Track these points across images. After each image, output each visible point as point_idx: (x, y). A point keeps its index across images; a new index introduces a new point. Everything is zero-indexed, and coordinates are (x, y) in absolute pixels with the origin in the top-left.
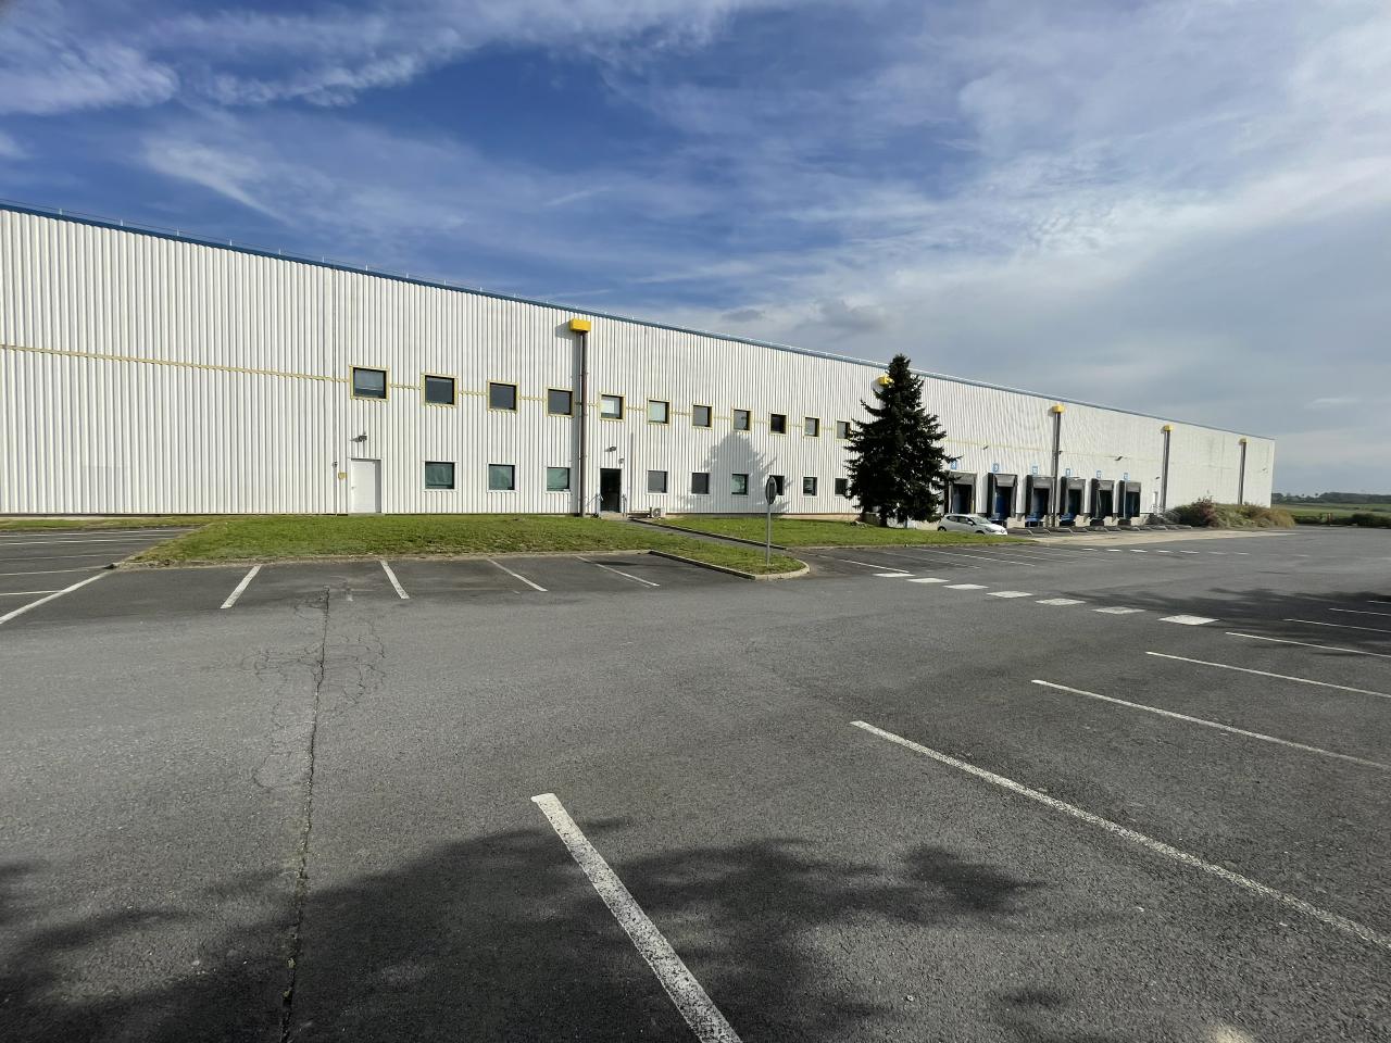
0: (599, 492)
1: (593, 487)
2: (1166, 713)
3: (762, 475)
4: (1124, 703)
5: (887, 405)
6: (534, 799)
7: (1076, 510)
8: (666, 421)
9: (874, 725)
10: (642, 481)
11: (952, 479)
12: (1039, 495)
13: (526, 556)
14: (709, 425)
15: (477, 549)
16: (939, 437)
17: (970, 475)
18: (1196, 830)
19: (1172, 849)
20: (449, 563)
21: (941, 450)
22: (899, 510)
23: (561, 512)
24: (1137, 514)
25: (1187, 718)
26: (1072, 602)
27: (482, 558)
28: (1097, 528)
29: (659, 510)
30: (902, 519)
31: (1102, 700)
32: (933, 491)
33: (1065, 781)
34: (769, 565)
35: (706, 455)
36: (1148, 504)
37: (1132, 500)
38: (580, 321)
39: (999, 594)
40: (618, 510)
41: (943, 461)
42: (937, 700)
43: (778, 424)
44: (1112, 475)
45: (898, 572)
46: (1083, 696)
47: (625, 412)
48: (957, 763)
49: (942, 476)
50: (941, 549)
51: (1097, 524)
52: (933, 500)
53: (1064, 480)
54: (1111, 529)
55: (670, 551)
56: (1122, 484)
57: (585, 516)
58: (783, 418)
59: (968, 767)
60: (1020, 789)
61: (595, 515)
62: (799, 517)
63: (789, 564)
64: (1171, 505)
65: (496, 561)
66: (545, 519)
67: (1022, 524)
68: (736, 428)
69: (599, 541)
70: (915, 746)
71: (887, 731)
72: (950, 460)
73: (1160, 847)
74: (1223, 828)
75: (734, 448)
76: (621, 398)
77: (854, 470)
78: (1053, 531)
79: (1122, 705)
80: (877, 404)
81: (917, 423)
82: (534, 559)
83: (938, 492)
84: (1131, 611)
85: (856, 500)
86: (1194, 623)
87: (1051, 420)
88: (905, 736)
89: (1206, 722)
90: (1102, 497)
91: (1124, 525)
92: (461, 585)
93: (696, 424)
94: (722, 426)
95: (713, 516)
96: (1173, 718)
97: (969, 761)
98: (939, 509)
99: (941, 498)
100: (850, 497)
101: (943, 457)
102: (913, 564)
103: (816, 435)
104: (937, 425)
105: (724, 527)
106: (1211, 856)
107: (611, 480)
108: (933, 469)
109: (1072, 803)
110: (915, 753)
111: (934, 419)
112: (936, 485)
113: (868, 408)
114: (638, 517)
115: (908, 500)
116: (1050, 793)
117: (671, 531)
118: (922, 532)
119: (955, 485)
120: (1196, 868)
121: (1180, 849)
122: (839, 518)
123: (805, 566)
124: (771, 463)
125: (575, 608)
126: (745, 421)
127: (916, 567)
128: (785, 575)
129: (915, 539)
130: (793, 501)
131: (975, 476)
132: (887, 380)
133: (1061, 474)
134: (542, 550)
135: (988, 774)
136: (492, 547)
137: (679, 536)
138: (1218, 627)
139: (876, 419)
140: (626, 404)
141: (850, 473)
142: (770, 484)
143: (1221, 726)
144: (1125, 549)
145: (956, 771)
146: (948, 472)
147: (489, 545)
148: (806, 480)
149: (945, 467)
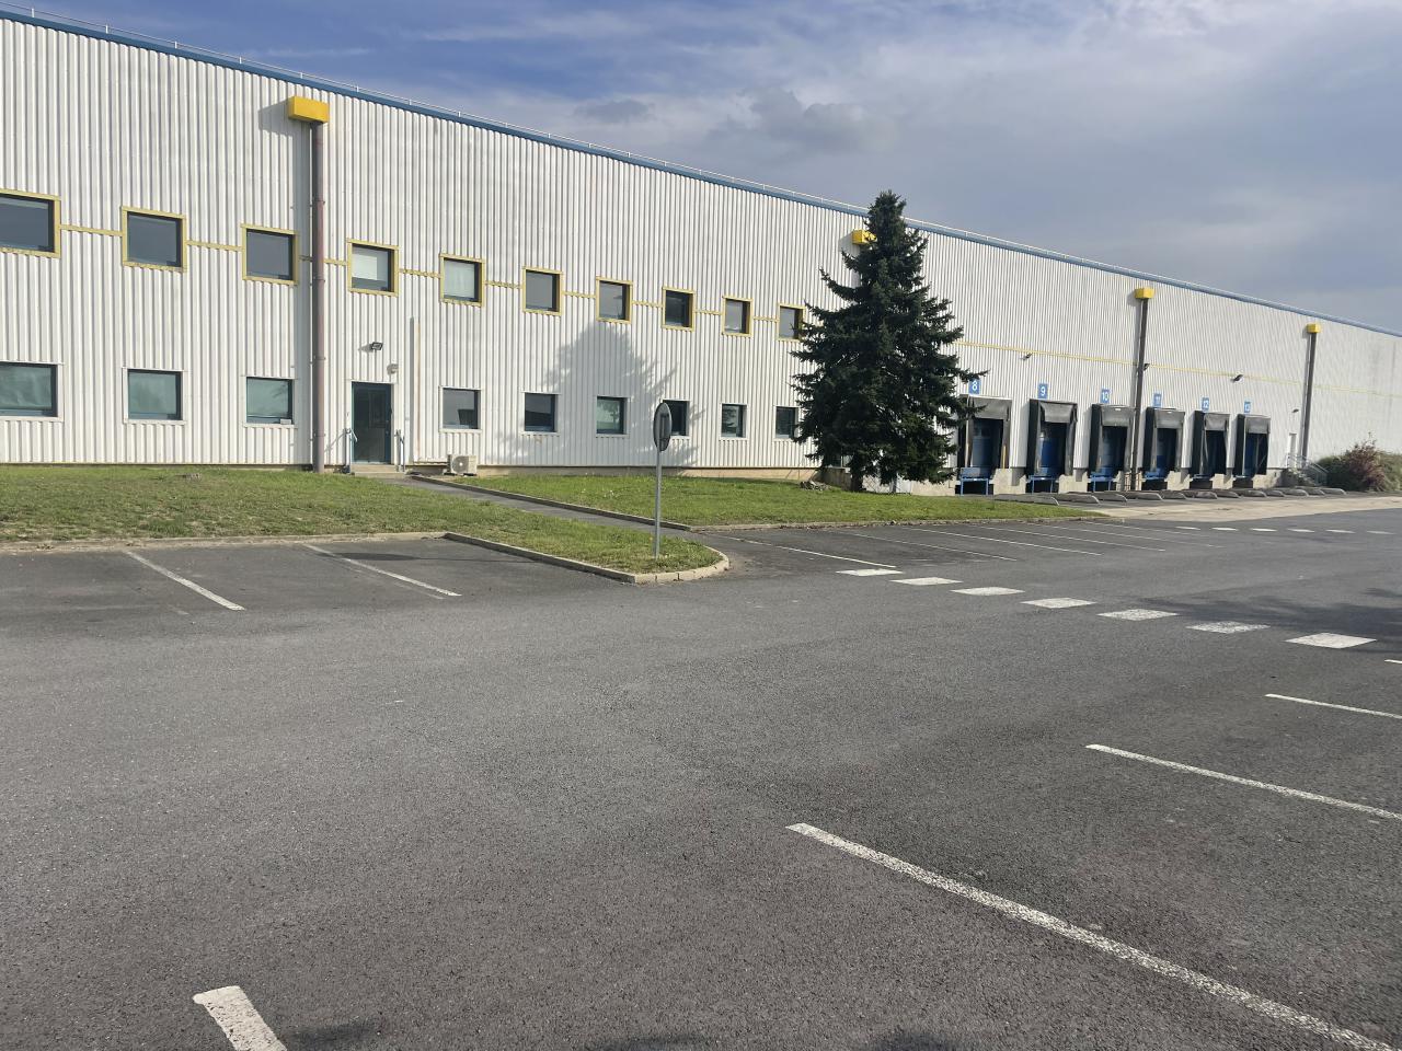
0: (350, 425)
1: (338, 416)
2: (1291, 791)
3: (650, 398)
4: (1229, 778)
5: (865, 280)
6: (199, 998)
7: (1169, 463)
8: (476, 298)
9: (827, 830)
10: (431, 407)
11: (972, 410)
12: (1110, 436)
13: (203, 544)
14: (555, 307)
15: (103, 532)
16: (950, 338)
17: (1003, 402)
18: (1323, 976)
19: (1287, 1009)
20: (42, 559)
21: (953, 359)
22: (884, 462)
23: (277, 462)
24: (1263, 471)
25: (1322, 798)
26: (1155, 614)
27: (113, 548)
28: (1200, 493)
29: (464, 459)
30: (887, 478)
31: (1194, 774)
32: (939, 430)
33: (1132, 911)
34: (659, 556)
35: (551, 362)
36: (1280, 454)
37: (1255, 445)
38: (309, 101)
39: (1039, 603)
40: (387, 459)
41: (957, 380)
42: (933, 785)
43: (679, 309)
44: (1226, 405)
45: (877, 568)
46: (1167, 769)
47: (399, 278)
48: (960, 889)
49: (958, 405)
50: (949, 527)
51: (1200, 485)
52: (940, 446)
53: (1150, 413)
54: (1223, 494)
55: (485, 534)
56: (1240, 419)
57: (323, 471)
58: (686, 299)
59: (978, 895)
60: (1061, 927)
61: (344, 469)
62: (714, 474)
63: (695, 555)
64: (1316, 453)
65: (144, 553)
66: (243, 475)
67: (1082, 487)
68: (604, 315)
69: (349, 516)
70: (891, 862)
71: (846, 838)
72: (968, 377)
73: (1268, 1007)
74: (1363, 971)
75: (598, 348)
76: (390, 253)
77: (808, 393)
78: (1132, 497)
79: (1226, 782)
80: (848, 278)
81: (914, 314)
82: (219, 550)
83: (948, 431)
84: (1246, 628)
85: (810, 446)
86: (1339, 645)
87: (1133, 310)
88: (878, 847)
89: (1350, 805)
90: (1210, 441)
91: (1243, 488)
92: (66, 600)
93: (531, 305)
94: (580, 310)
95: (560, 472)
96: (1301, 800)
97: (981, 883)
98: (950, 461)
99: (953, 441)
100: (802, 440)
101: (956, 372)
102: (903, 554)
103: (745, 329)
104: (948, 317)
105: (581, 492)
106: (1344, 1015)
107: (372, 405)
108: (940, 394)
109: (1141, 946)
110: (893, 874)
111: (943, 306)
112: (945, 421)
113: (833, 285)
114: (425, 473)
115: (899, 444)
116: (1107, 931)
117: (484, 498)
118: (920, 499)
119: (977, 421)
120: (1320, 1036)
121: (1299, 1008)
122: (782, 475)
123: (721, 559)
124: (666, 379)
125: (297, 640)
126: (620, 302)
127: (910, 557)
128: (687, 575)
129: (907, 512)
130: (704, 446)
131: (1008, 405)
132: (866, 236)
133: (1146, 403)
134: (236, 534)
135: (1010, 904)
136: (136, 526)
137: (500, 506)
138: (1373, 651)
139: (845, 304)
140: (399, 263)
141: (801, 397)
142: (660, 415)
143: (1370, 810)
144: (1244, 526)
145: (959, 901)
146: (964, 399)
147: (127, 525)
148: (727, 410)
149: (960, 389)
